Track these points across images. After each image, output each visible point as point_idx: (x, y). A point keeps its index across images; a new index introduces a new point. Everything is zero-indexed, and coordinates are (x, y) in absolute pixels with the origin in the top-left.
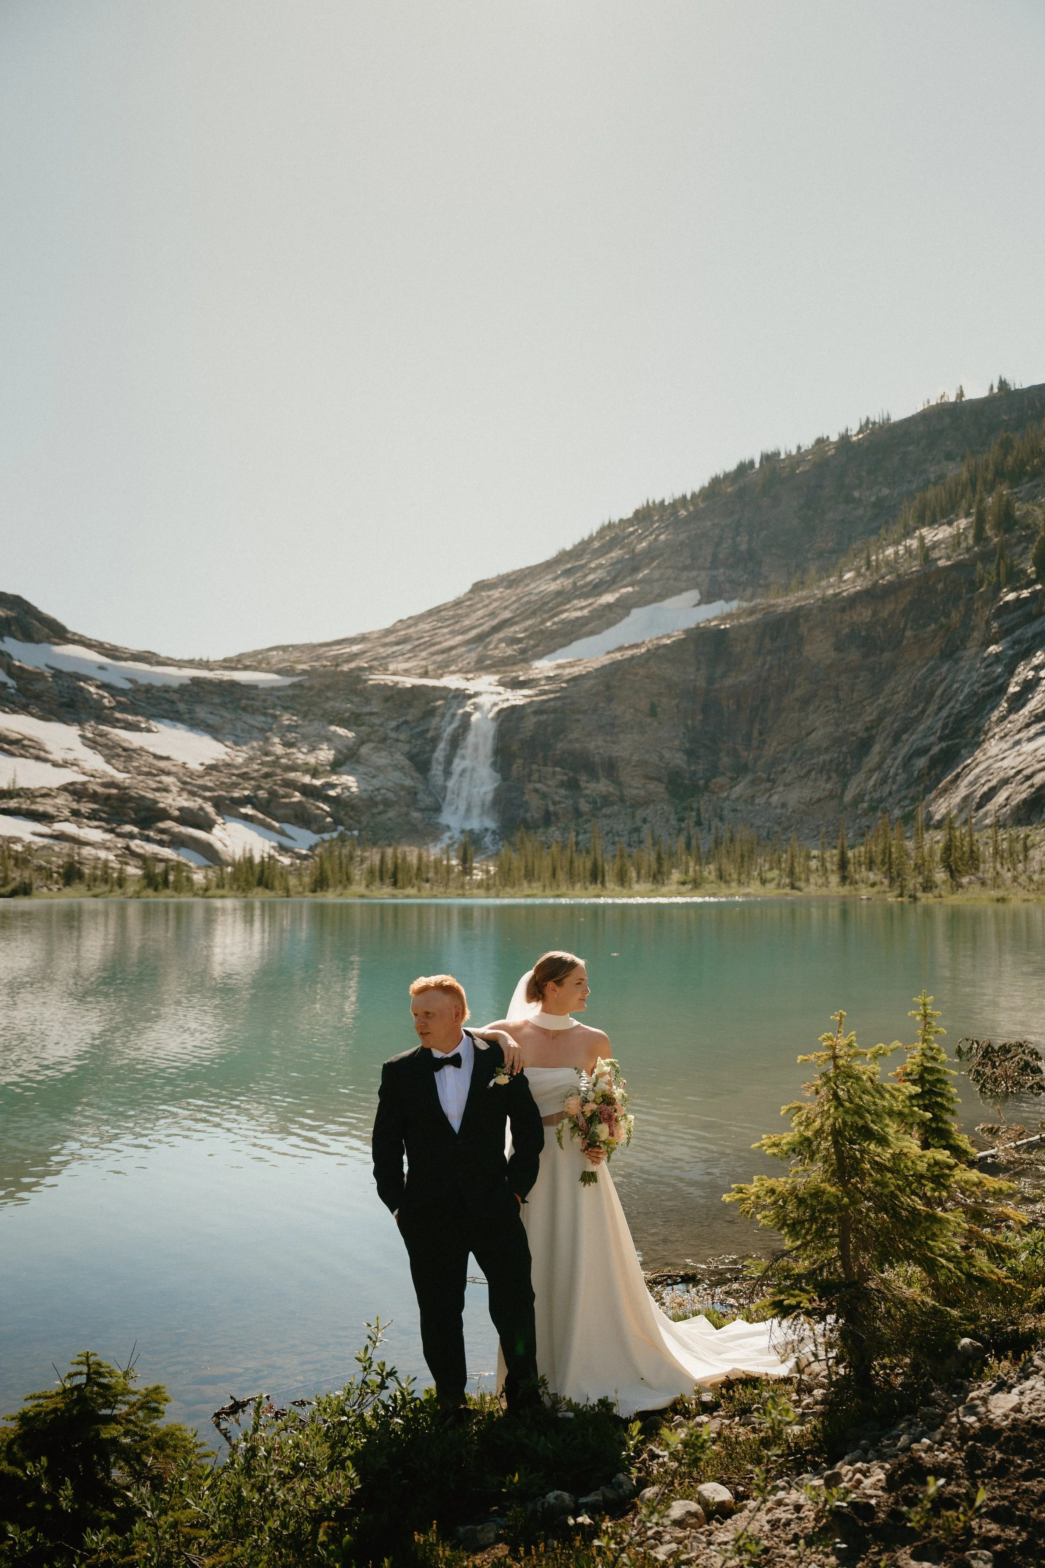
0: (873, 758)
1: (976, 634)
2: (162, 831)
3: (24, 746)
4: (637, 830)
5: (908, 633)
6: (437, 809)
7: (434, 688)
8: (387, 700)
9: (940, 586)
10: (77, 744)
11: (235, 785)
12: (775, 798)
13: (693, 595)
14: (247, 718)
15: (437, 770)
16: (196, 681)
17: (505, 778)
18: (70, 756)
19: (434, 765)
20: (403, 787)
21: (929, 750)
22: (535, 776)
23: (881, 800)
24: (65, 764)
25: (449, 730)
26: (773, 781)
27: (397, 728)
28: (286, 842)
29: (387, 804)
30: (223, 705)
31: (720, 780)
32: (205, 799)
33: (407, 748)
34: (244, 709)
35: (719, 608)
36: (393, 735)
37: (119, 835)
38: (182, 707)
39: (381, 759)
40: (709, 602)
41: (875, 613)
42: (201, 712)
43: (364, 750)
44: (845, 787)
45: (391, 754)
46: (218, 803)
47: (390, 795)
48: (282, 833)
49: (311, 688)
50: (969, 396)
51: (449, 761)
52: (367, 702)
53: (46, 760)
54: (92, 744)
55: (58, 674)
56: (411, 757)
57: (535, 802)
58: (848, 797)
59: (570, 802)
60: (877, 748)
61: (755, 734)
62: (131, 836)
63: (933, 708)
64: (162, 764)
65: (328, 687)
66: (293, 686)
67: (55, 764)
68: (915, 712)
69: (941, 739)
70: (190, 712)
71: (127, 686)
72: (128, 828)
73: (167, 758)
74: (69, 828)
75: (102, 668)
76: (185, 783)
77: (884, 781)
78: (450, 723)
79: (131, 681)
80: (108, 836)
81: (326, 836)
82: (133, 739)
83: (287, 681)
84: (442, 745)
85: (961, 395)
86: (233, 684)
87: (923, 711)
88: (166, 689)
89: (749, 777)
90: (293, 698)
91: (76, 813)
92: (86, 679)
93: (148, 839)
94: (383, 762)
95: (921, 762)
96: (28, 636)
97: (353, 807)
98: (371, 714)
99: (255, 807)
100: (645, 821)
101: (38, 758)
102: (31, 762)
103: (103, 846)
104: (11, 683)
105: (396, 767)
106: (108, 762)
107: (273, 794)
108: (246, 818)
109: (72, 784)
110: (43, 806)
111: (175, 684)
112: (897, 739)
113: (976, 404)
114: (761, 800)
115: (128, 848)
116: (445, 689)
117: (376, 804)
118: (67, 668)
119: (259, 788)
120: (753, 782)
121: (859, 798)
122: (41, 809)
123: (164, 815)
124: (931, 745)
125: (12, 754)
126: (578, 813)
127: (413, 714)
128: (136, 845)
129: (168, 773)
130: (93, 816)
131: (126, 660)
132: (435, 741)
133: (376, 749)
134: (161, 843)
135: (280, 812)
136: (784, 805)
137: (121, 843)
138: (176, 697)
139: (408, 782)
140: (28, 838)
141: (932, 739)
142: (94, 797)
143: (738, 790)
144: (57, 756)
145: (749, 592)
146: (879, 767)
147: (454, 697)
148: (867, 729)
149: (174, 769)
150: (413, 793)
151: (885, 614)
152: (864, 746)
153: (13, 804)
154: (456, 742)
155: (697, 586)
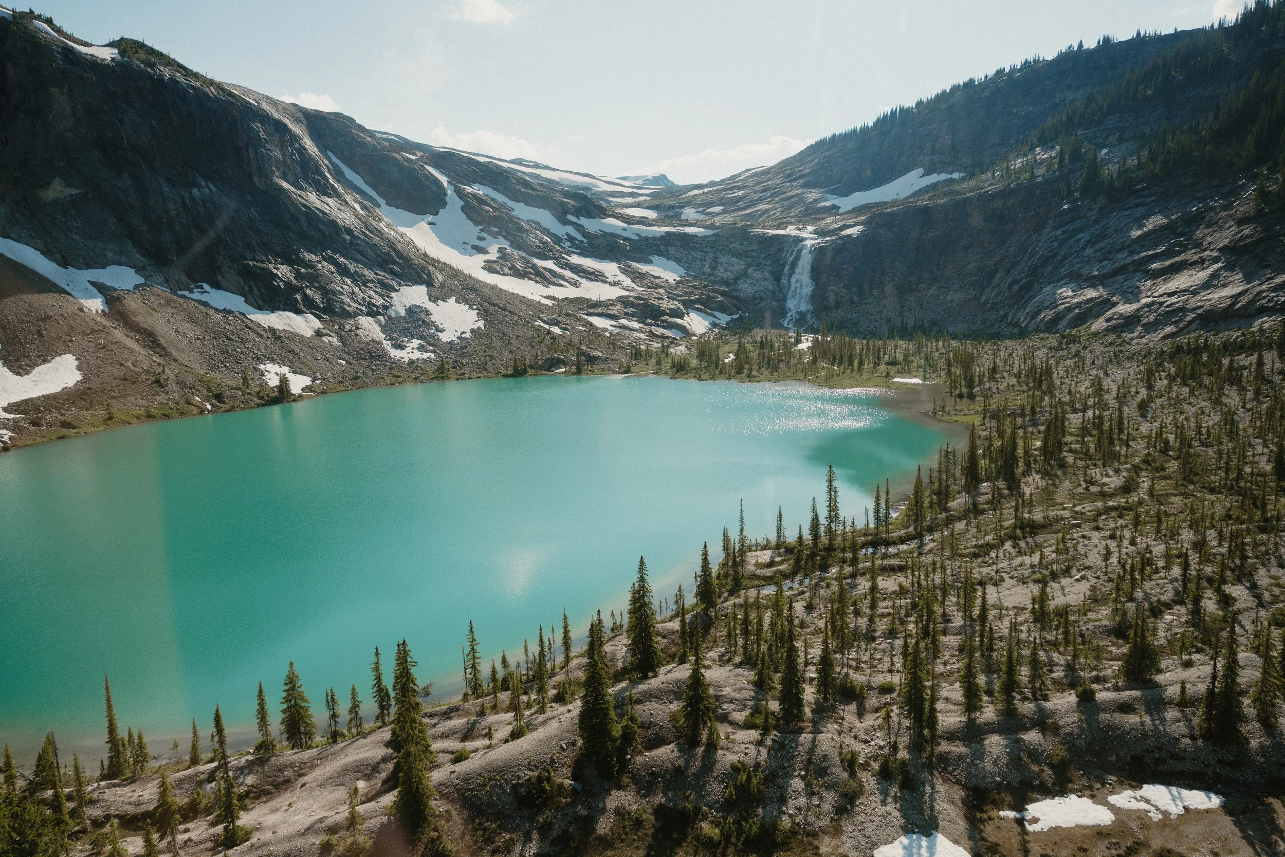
0: (996, 281)
1: (1050, 222)
2: (663, 321)
3: (596, 276)
4: (881, 312)
5: (1020, 215)
6: (785, 300)
7: (783, 236)
8: (760, 243)
9: (1038, 192)
10: (618, 272)
11: (691, 293)
12: (949, 297)
13: (920, 171)
14: (693, 253)
15: (784, 281)
16: (667, 233)
17: (817, 285)
18: (617, 279)
19: (783, 277)
20: (768, 290)
21: (1020, 281)
22: (832, 283)
23: (997, 304)
24: (615, 284)
25: (791, 259)
26: (948, 288)
27: (765, 258)
28: (716, 321)
29: (762, 299)
30: (681, 246)
31: (923, 285)
32: (679, 301)
33: (770, 269)
34: (692, 248)
35: (934, 178)
36: (763, 262)
37: (646, 324)
38: (662, 248)
39: (758, 275)
40: (928, 175)
41: (1004, 204)
42: (672, 251)
43: (750, 271)
44: (982, 294)
45: (763, 272)
46: (684, 303)
47: (763, 294)
48: (715, 317)
49: (723, 236)
50: (1085, 47)
51: (790, 276)
52: (751, 244)
53: (606, 282)
54: (624, 271)
55: (605, 234)
56: (772, 273)
57: (832, 297)
58: (983, 300)
59: (848, 296)
60: (998, 275)
61: (942, 261)
62: (651, 324)
63: (1026, 258)
64: (657, 281)
65: (731, 236)
66: (714, 235)
67: (611, 284)
68: (1018, 259)
69: (1027, 276)
70: (667, 250)
71: (636, 238)
72: (649, 321)
73: (659, 278)
74: (624, 322)
75: (624, 229)
76: (669, 293)
77: (999, 294)
78: (791, 255)
79: (638, 235)
80: (641, 325)
81: (734, 317)
82: (644, 268)
83: (711, 232)
84: (787, 268)
85: (1080, 45)
86: (686, 234)
87: (1022, 258)
88: (654, 238)
89: (937, 285)
90: (715, 242)
91: (626, 314)
92: (618, 236)
93: (658, 326)
94: (759, 276)
95: (1016, 287)
96: (590, 215)
97: (746, 301)
98: (752, 251)
99: (701, 304)
100: (884, 307)
101: (603, 281)
102: (600, 284)
103: (640, 331)
104: (585, 240)
105: (765, 279)
106: (633, 281)
107: (708, 296)
108: (698, 310)
109: (622, 297)
110: (614, 311)
111: (658, 235)
112: (1008, 272)
113: (1089, 52)
114: (942, 297)
115: (651, 331)
116: (789, 236)
117: (756, 299)
118: (608, 231)
119: (703, 294)
120: (938, 288)
121: (986, 302)
122: (612, 312)
123: (663, 313)
124: (1022, 278)
125: (592, 280)
126: (852, 302)
127: (773, 250)
128: (654, 328)
129: (661, 287)
130: (633, 315)
131: (634, 224)
132: (783, 265)
133: (756, 270)
134: (664, 327)
135: (713, 306)
136: (952, 301)
137: (647, 328)
138: (659, 242)
139: (771, 287)
140: (611, 328)
141: (1023, 275)
142: (633, 305)
143: (931, 291)
144: (611, 279)
145: (950, 169)
146: (998, 286)
147: (793, 241)
148: (995, 265)
149: (663, 284)
150: (773, 292)
151: (1010, 204)
152: (993, 273)
153: (600, 310)
154: (794, 266)
155: (922, 165)
